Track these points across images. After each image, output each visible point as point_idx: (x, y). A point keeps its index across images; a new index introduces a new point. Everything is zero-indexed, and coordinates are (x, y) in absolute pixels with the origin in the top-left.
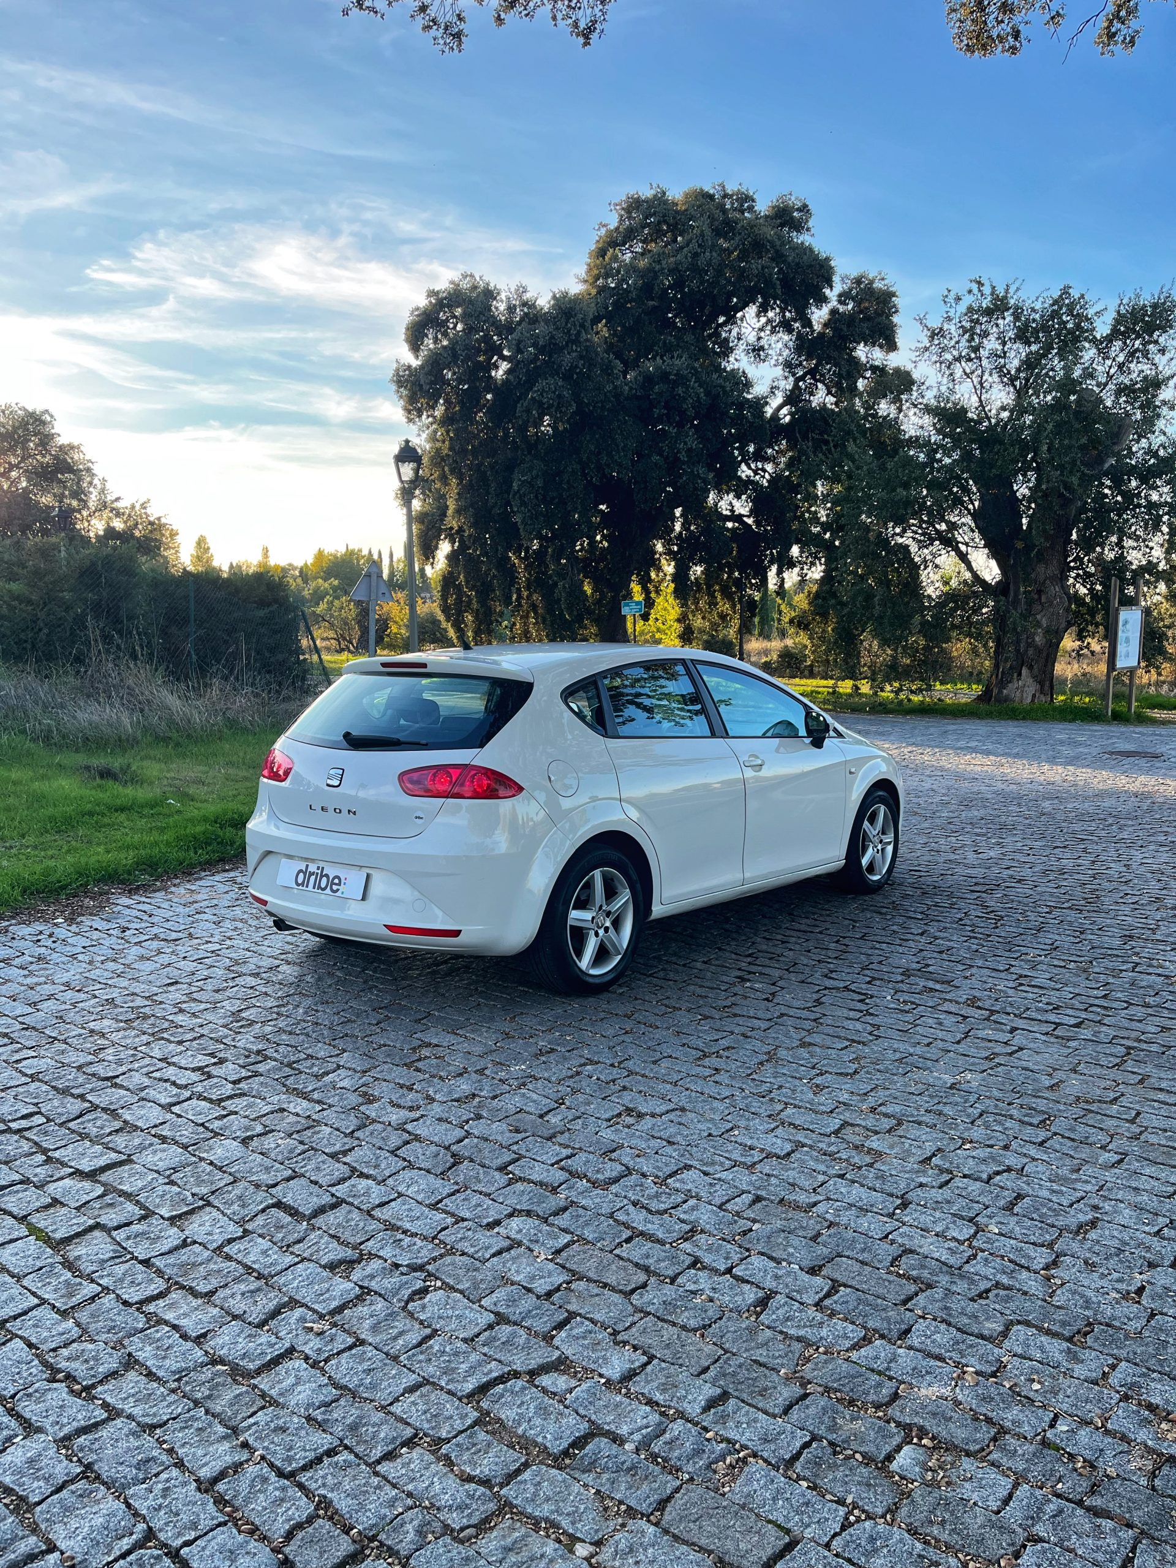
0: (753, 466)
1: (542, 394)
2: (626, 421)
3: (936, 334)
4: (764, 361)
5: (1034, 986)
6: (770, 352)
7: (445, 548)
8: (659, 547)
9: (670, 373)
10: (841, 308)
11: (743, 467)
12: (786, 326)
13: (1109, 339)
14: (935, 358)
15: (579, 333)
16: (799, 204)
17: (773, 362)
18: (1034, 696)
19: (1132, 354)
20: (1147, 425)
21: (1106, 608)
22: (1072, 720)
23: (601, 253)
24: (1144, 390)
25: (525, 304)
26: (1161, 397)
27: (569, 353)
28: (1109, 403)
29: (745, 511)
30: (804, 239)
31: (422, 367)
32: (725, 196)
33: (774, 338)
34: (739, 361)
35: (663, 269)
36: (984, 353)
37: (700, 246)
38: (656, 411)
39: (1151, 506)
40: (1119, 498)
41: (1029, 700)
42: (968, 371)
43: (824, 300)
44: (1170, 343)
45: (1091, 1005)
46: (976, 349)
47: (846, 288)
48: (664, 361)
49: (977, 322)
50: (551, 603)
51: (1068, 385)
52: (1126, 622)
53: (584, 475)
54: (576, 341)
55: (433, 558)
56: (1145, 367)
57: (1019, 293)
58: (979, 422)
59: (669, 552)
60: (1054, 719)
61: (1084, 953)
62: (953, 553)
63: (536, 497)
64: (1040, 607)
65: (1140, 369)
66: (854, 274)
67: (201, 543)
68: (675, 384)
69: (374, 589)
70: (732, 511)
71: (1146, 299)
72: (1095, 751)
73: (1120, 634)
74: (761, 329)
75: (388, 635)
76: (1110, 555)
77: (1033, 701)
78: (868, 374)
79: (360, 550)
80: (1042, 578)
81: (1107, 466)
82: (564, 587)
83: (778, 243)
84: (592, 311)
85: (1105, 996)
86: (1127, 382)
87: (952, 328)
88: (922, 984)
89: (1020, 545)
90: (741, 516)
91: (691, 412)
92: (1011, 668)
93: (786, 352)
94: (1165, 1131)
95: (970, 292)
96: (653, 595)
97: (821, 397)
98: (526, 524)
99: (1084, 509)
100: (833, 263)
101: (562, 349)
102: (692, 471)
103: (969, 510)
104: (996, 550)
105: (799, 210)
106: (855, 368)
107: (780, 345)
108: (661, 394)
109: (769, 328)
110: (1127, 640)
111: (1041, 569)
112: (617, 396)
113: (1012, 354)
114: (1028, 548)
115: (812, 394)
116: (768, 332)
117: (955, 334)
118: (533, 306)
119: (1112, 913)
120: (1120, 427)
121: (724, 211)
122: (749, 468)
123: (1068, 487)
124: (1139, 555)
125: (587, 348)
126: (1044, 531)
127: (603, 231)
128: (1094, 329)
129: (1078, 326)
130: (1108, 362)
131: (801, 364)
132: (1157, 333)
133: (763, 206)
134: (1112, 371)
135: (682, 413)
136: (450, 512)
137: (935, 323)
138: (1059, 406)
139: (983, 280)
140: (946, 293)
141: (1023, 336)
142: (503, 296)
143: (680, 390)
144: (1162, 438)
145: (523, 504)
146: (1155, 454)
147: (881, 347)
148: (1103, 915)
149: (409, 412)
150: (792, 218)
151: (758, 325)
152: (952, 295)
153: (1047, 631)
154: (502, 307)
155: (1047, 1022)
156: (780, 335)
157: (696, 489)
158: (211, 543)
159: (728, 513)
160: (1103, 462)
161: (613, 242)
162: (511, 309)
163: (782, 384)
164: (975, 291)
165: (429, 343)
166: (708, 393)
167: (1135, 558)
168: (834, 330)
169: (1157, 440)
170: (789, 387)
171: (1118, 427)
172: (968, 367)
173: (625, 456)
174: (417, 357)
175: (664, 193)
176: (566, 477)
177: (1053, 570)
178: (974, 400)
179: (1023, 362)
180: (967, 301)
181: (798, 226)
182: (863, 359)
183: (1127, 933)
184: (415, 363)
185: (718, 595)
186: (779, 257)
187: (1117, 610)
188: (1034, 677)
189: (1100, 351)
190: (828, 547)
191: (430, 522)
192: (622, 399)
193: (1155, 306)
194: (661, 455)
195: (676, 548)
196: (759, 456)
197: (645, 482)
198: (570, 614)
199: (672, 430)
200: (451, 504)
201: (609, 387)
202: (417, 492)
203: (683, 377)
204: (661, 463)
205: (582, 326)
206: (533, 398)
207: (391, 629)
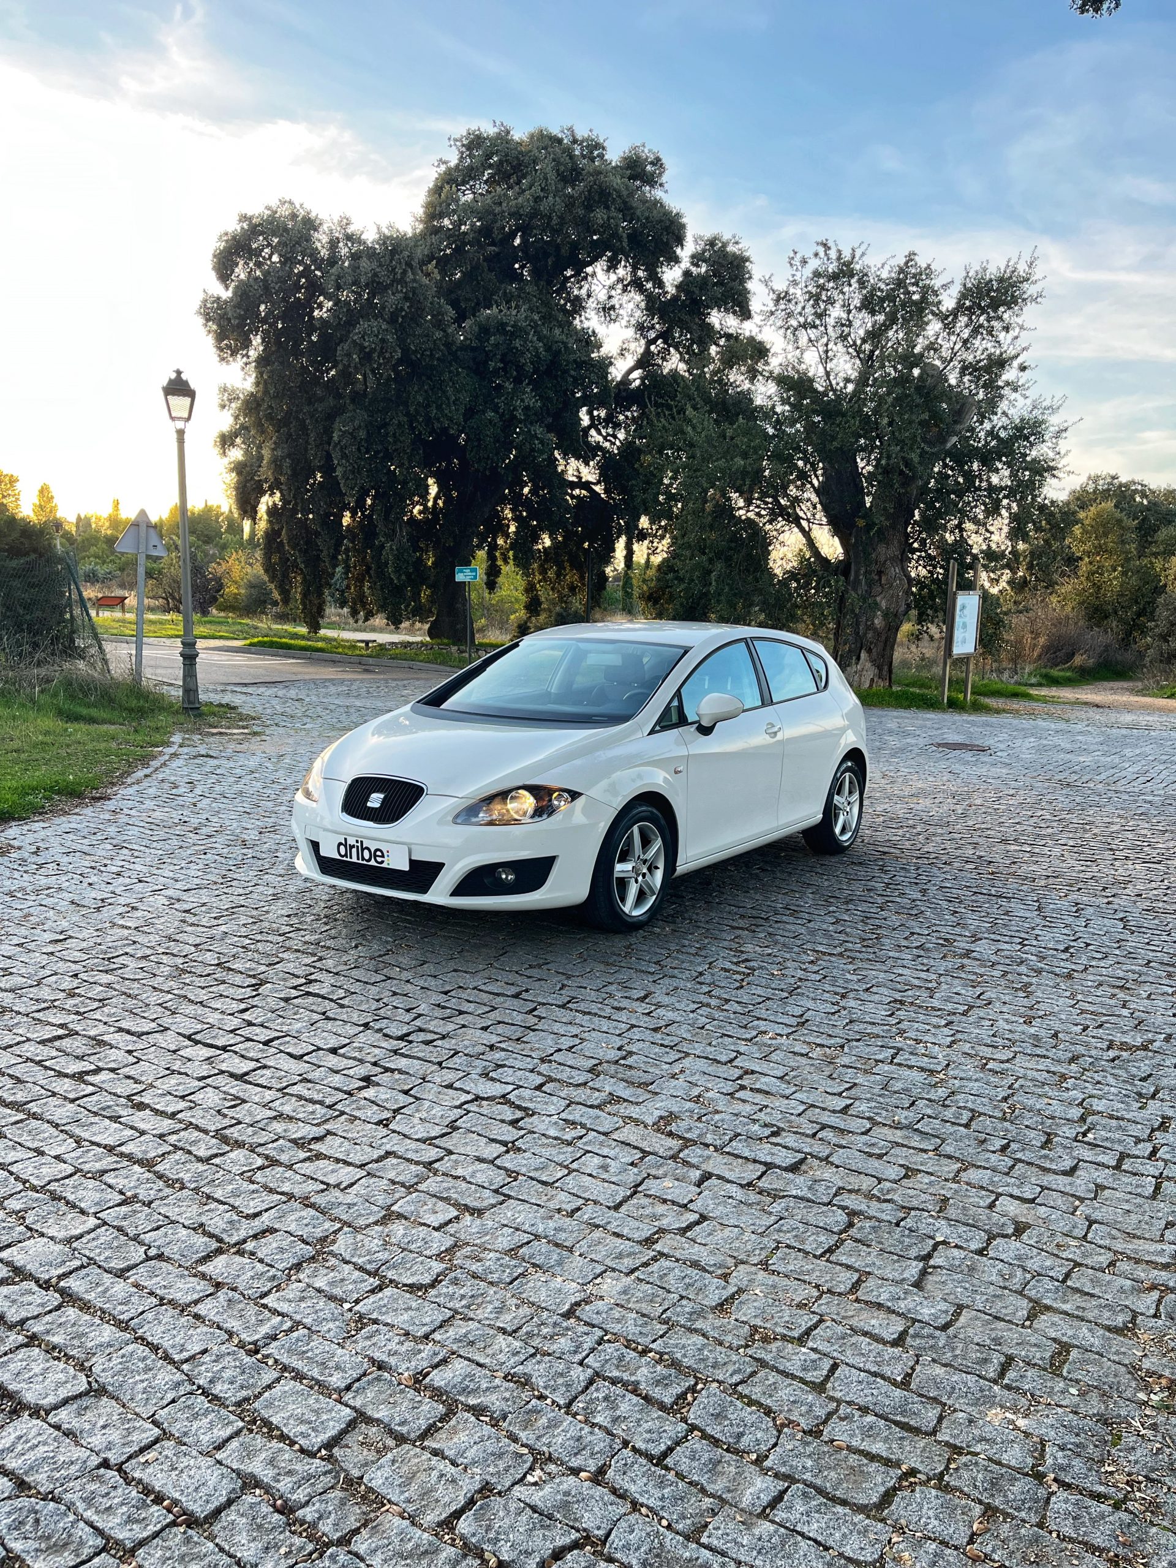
0: (604, 432)
2: (458, 374)
3: (781, 297)
4: (615, 321)
5: (759, 1091)
6: (621, 312)
7: (266, 502)
9: (507, 324)
10: (694, 271)
11: (593, 432)
12: (637, 284)
13: (955, 313)
14: (780, 323)
15: (404, 272)
16: (652, 157)
17: (624, 323)
18: (872, 680)
19: (976, 332)
20: (991, 406)
21: (945, 593)
22: (908, 708)
23: (437, 190)
24: (988, 369)
25: (349, 237)
26: (1004, 377)
27: (394, 294)
28: (953, 381)
29: (592, 478)
30: (658, 193)
31: (232, 299)
32: (575, 141)
33: (625, 298)
34: (590, 320)
35: (504, 212)
36: (831, 321)
37: (542, 190)
38: (493, 364)
39: (992, 489)
40: (961, 480)
41: (867, 685)
42: (813, 337)
43: (677, 260)
44: (1015, 319)
45: (824, 1127)
46: (820, 316)
47: (699, 249)
48: (500, 311)
49: (822, 288)
50: (379, 566)
51: (910, 359)
52: (963, 607)
53: (412, 429)
54: (402, 281)
55: (255, 513)
56: (989, 345)
57: (865, 259)
58: (825, 394)
60: (889, 705)
61: (837, 1031)
62: (796, 530)
63: (359, 450)
64: (880, 589)
65: (983, 347)
66: (708, 234)
67: (44, 492)
68: (512, 336)
69: (143, 540)
70: (580, 478)
71: (992, 272)
72: (921, 742)
73: (957, 619)
74: (612, 287)
75: (222, 596)
76: (950, 538)
77: (871, 686)
78: (722, 342)
79: (219, 507)
80: (882, 559)
81: (949, 445)
82: (392, 549)
83: (625, 193)
84: (420, 252)
85: (845, 1110)
86: (970, 358)
87: (798, 293)
88: (608, 1089)
89: (861, 523)
90: (588, 483)
91: (529, 368)
92: (850, 651)
93: (638, 314)
94: (864, 1410)
95: (816, 255)
96: (500, 562)
97: (674, 363)
98: (348, 478)
99: (926, 489)
100: (684, 220)
101: (386, 288)
103: (813, 486)
104: (839, 526)
105: (652, 163)
106: (707, 334)
107: (631, 305)
108: (497, 345)
109: (620, 286)
110: (965, 626)
111: (882, 549)
112: (448, 345)
113: (857, 323)
114: (869, 526)
115: (664, 359)
116: (619, 291)
117: (801, 299)
118: (360, 241)
119: (890, 963)
120: (963, 405)
121: (571, 157)
122: (600, 433)
123: (908, 463)
124: (980, 539)
125: (414, 290)
126: (885, 509)
127: (443, 168)
128: (940, 302)
129: (924, 298)
130: (953, 338)
131: (653, 327)
132: (1002, 309)
133: (614, 155)
134: (957, 347)
135: (520, 368)
136: (265, 462)
137: (780, 286)
138: (903, 380)
139: (830, 244)
140: (792, 255)
141: (869, 304)
142: (325, 227)
143: (517, 343)
144: (1004, 419)
145: (344, 456)
146: (996, 437)
147: (734, 313)
148: (878, 966)
149: (221, 349)
150: (644, 170)
151: (608, 283)
152: (798, 257)
153: (886, 615)
154: (325, 239)
155: (755, 1161)
156: (632, 294)
157: (533, 450)
158: (54, 491)
159: (575, 479)
160: (945, 441)
161: (452, 180)
162: (333, 244)
163: (633, 346)
164: (822, 254)
165: (241, 272)
166: (548, 349)
167: (976, 542)
168: (688, 293)
169: (998, 421)
170: (641, 350)
171: (961, 405)
172: (813, 333)
174: (227, 288)
175: (508, 132)
176: (391, 429)
177: (894, 550)
178: (821, 371)
179: (867, 332)
180: (814, 264)
181: (651, 180)
182: (717, 326)
183: (898, 996)
184: (226, 294)
185: (567, 564)
186: (627, 210)
187: (956, 594)
188: (873, 661)
189: (946, 326)
191: (248, 473)
192: (454, 348)
193: (1001, 280)
194: (497, 412)
196: (610, 422)
197: (479, 440)
198: (398, 578)
199: (509, 386)
200: (266, 453)
201: (438, 334)
202: (238, 440)
203: (521, 329)
204: (496, 419)
205: (409, 265)
206: (354, 341)
207: (230, 589)
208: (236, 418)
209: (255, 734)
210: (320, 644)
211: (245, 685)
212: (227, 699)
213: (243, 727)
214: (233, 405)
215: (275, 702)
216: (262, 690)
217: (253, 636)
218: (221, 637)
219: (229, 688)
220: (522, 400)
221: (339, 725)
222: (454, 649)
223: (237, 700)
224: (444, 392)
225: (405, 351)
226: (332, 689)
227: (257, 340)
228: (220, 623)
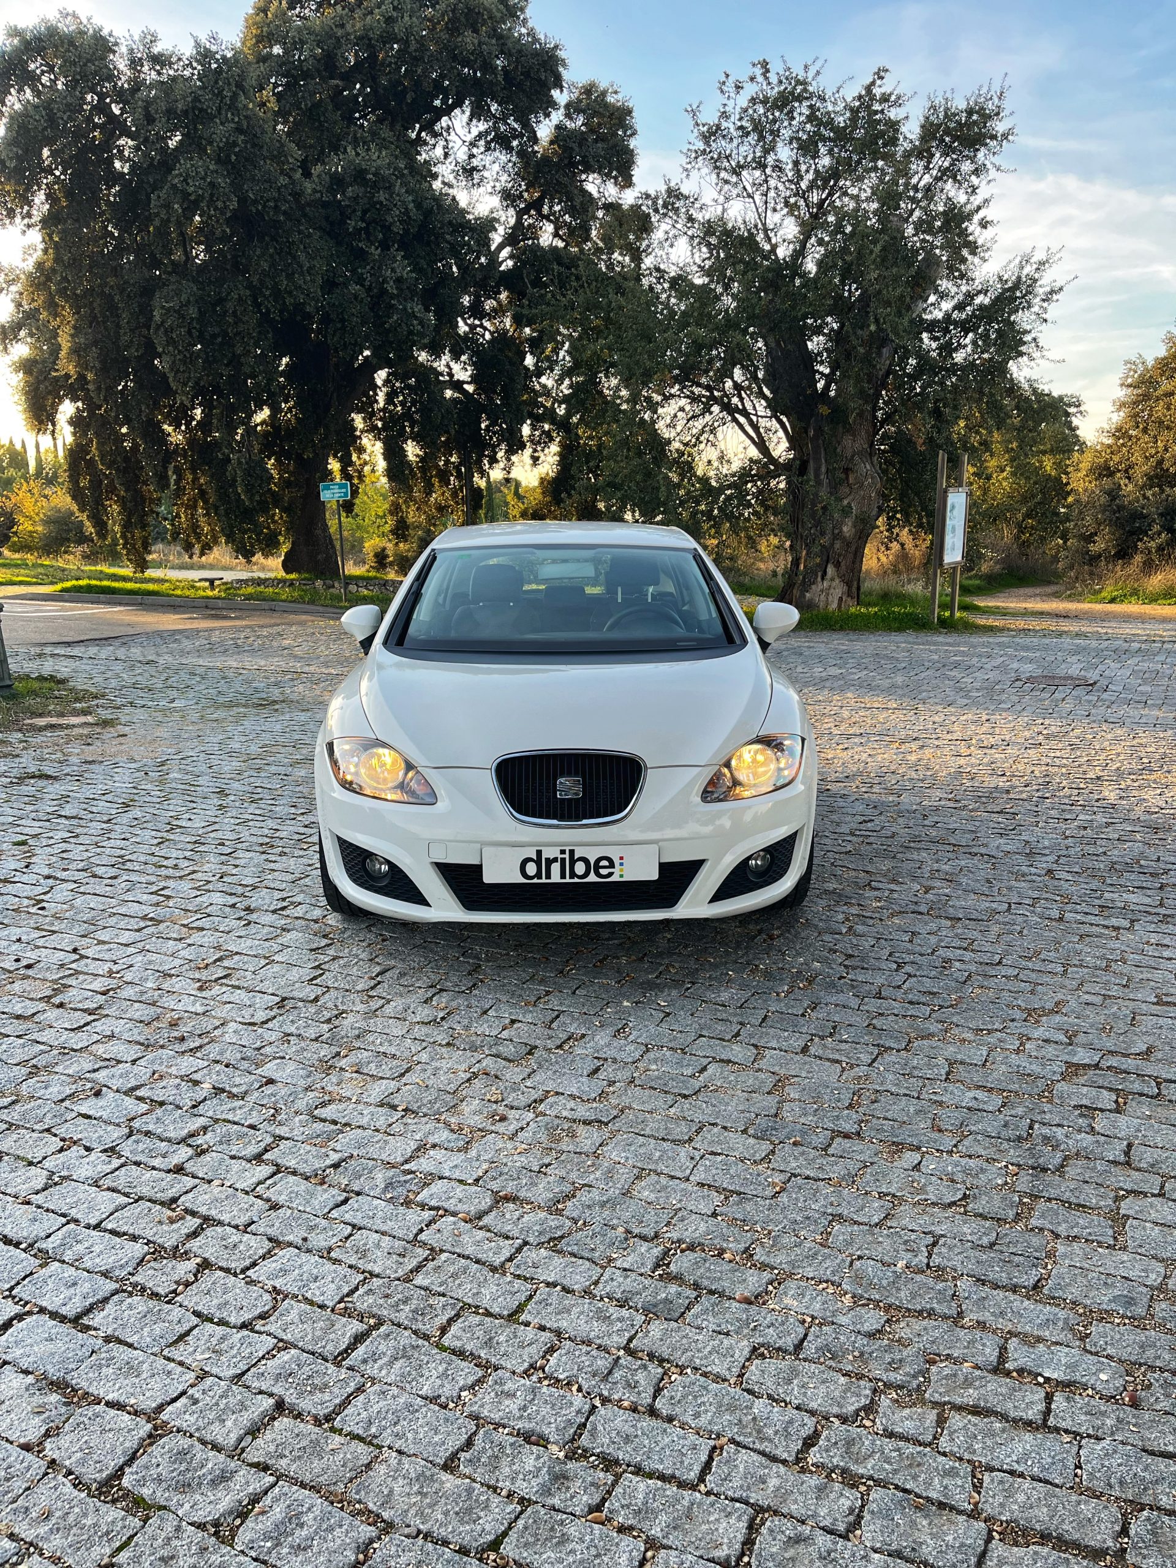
0: (470, 322)
1: (185, 180)
2: (310, 235)
4: (478, 185)
6: (486, 174)
7: (67, 409)
8: (358, 421)
9: (366, 171)
10: (569, 124)
11: (460, 319)
12: (503, 141)
14: (709, 166)
17: (488, 188)
18: (841, 599)
19: (940, 176)
22: (900, 630)
25: (156, 59)
27: (222, 124)
29: (464, 376)
33: (489, 157)
34: (447, 185)
35: (348, 34)
37: (395, 8)
38: (352, 223)
41: (835, 605)
42: (749, 186)
43: (552, 106)
44: (990, 158)
47: (575, 95)
48: (358, 154)
49: (762, 120)
50: (225, 487)
52: (953, 507)
53: (257, 305)
54: (233, 107)
55: (54, 425)
56: (954, 193)
57: (819, 78)
59: (372, 429)
63: (189, 333)
64: (847, 490)
66: (585, 79)
68: (375, 185)
70: (451, 376)
71: (960, 102)
73: (948, 522)
74: (473, 144)
75: (15, 533)
77: (839, 606)
78: (601, 214)
80: (849, 454)
82: (240, 463)
87: (730, 127)
89: (822, 413)
90: (459, 382)
92: (814, 566)
93: (504, 178)
95: (752, 79)
96: (356, 481)
97: (549, 239)
98: (178, 371)
100: (561, 54)
101: (212, 118)
102: (405, 309)
107: (496, 167)
108: (356, 199)
109: (482, 143)
110: (954, 528)
111: (848, 442)
112: (297, 195)
114: (832, 416)
116: (482, 149)
118: (171, 62)
122: (466, 323)
125: (248, 119)
131: (522, 195)
134: (919, 195)
135: (386, 229)
136: (63, 354)
137: (710, 118)
139: (769, 64)
140: (723, 79)
142: (123, 48)
143: (382, 196)
145: (171, 342)
147: (615, 178)
151: (469, 138)
152: (730, 83)
153: (855, 521)
154: (123, 64)
156: (497, 153)
157: (411, 333)
159: (447, 378)
162: (136, 66)
163: (503, 217)
164: (760, 78)
166: (419, 206)
170: (512, 221)
172: (749, 181)
173: (313, 281)
176: (230, 306)
177: (863, 443)
180: (750, 90)
181: (513, 13)
182: (596, 195)
185: (437, 482)
187: (946, 492)
188: (842, 578)
190: (563, 425)
191: (41, 372)
192: (303, 201)
193: (971, 112)
194: (362, 285)
195: (380, 424)
196: (477, 311)
197: (343, 320)
198: (251, 499)
199: (375, 252)
200: (65, 341)
201: (283, 180)
202: (22, 333)
203: (384, 179)
204: (363, 295)
205: (239, 86)
206: (174, 186)
207: (25, 526)
208: (19, 305)
209: (106, 723)
210: (151, 587)
211: (69, 644)
212: (48, 667)
213: (85, 712)
214: (13, 288)
215: (118, 667)
216: (93, 650)
217: (62, 580)
218: (21, 583)
219: (48, 650)
220: (393, 270)
221: (221, 699)
222: (319, 583)
223: (63, 668)
224: (294, 257)
225: (243, 200)
226: (186, 644)
227: (40, 198)
228: (17, 566)
